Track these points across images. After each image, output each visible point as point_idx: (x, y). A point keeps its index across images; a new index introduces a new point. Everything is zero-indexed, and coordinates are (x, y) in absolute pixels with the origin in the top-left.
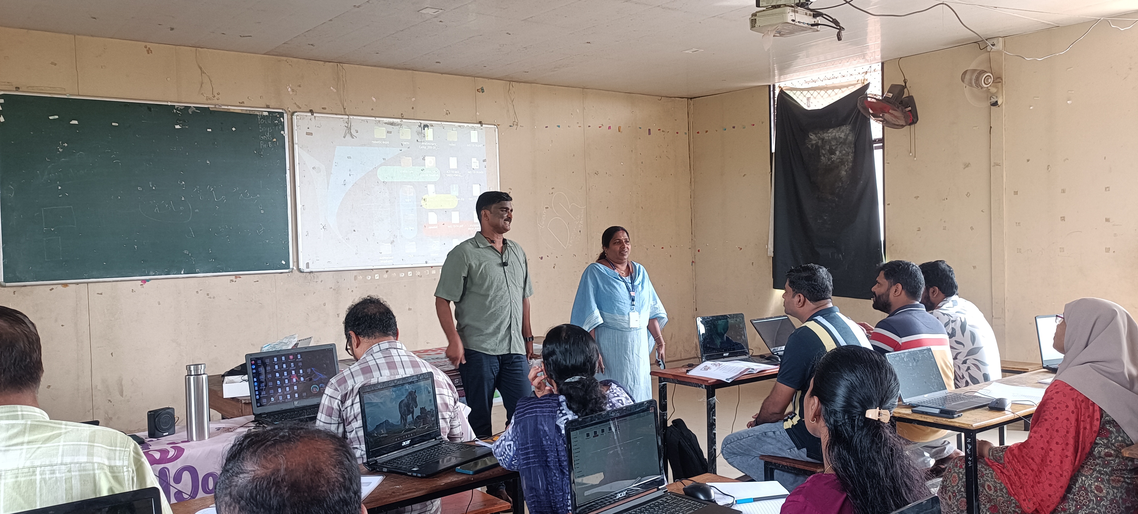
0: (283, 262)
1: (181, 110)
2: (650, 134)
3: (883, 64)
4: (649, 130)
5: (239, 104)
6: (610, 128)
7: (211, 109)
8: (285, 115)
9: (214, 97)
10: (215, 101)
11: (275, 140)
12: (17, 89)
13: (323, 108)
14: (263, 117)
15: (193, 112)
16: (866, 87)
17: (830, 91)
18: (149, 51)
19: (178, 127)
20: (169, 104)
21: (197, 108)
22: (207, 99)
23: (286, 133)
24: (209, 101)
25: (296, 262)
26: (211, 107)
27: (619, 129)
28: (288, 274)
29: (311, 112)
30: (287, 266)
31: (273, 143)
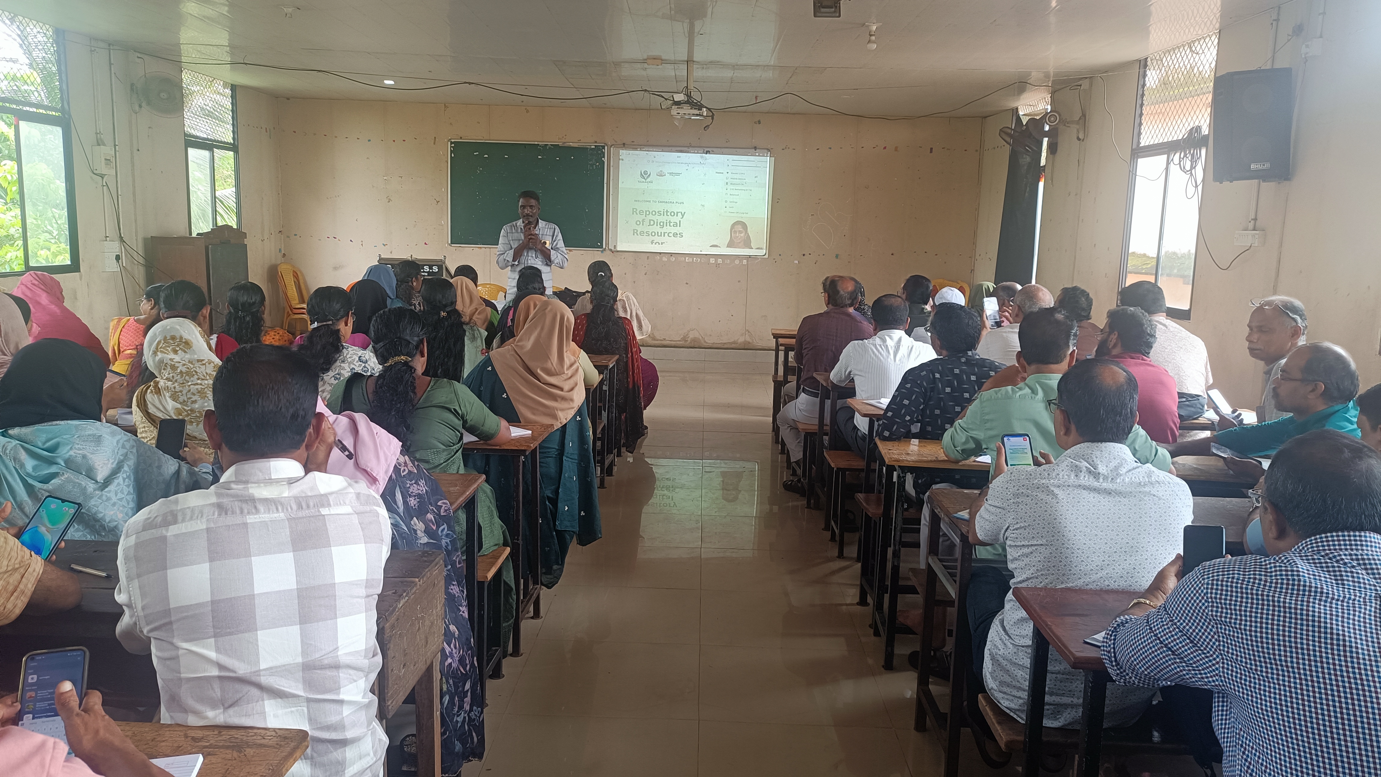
0: (599, 244)
1: (543, 147)
2: (931, 152)
4: (931, 149)
5: (577, 141)
6: (885, 148)
8: (606, 147)
9: (562, 137)
10: (564, 141)
11: (598, 164)
12: (461, 138)
13: (633, 142)
14: (591, 149)
15: (550, 148)
18: (527, 111)
19: (540, 157)
20: (536, 143)
21: (552, 145)
23: (605, 160)
24: (560, 140)
25: (607, 244)
26: (560, 144)
27: (896, 149)
28: (602, 252)
29: (624, 144)
30: (601, 247)
31: (596, 166)
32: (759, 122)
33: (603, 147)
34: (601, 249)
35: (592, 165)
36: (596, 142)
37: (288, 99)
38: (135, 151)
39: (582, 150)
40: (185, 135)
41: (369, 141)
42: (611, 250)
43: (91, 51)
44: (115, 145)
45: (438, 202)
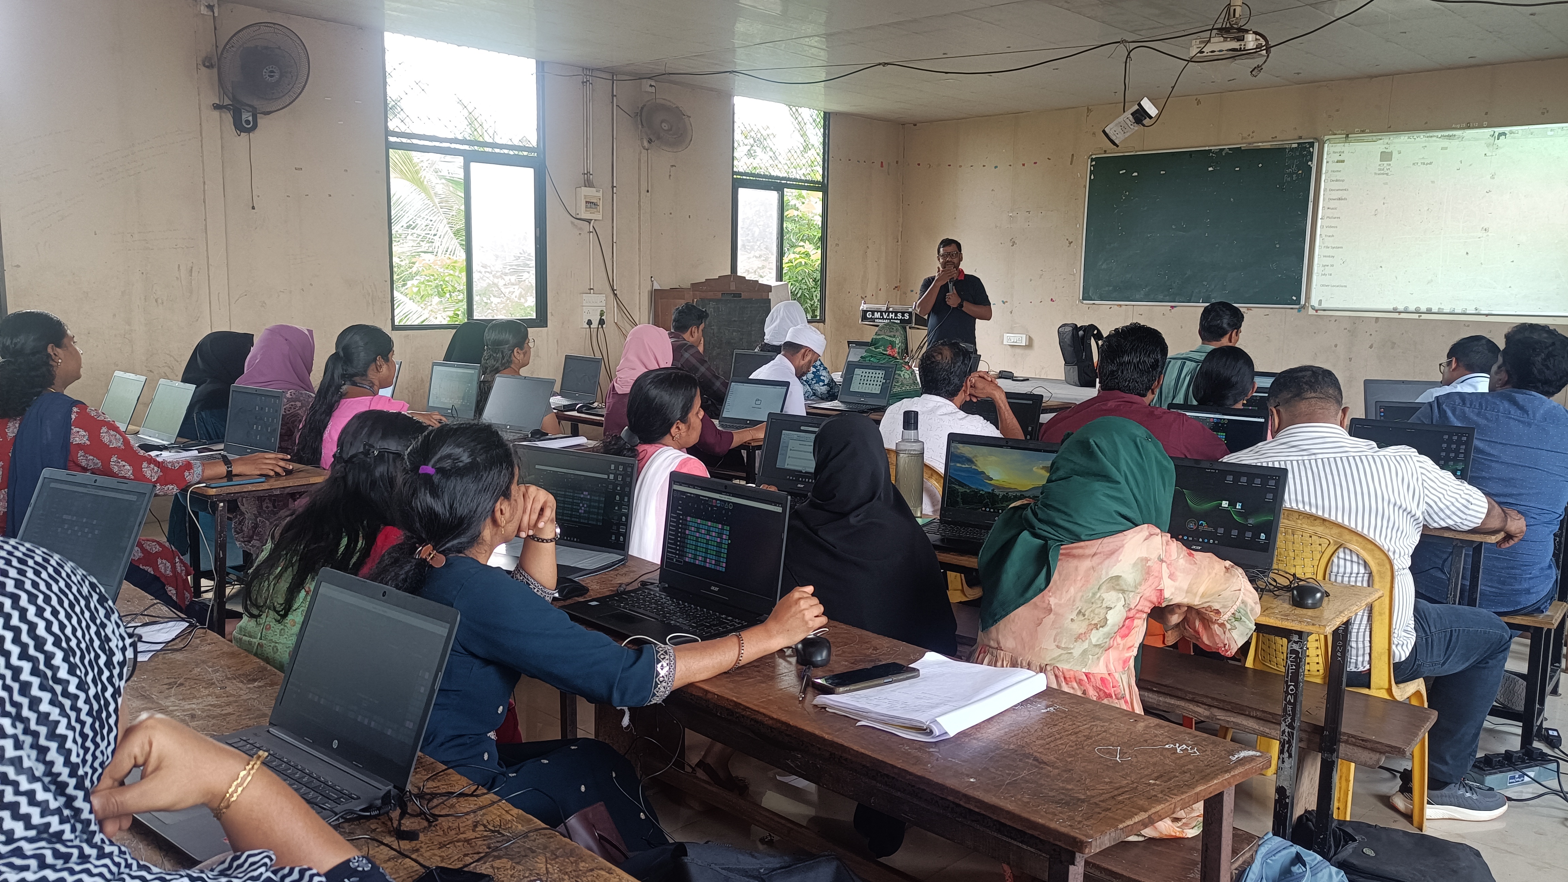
0: (1294, 298)
1: (1216, 153)
5: (1271, 139)
7: (1243, 148)
8: (1316, 145)
9: (1249, 135)
10: (1250, 140)
11: (1300, 172)
12: (1105, 152)
13: (1362, 131)
14: (1292, 149)
15: (1227, 154)
18: (1199, 103)
19: (1210, 169)
20: (1207, 148)
21: (1231, 149)
22: (1243, 138)
23: (1314, 165)
24: (1244, 141)
25: (1308, 298)
26: (1244, 146)
28: (1299, 310)
29: (1347, 136)
30: (1298, 302)
31: (1298, 175)
33: (1312, 145)
34: (1297, 306)
35: (1290, 175)
36: (1300, 138)
37: (915, 125)
38: (643, 192)
39: (1276, 154)
40: (734, 173)
41: (996, 167)
42: (1313, 308)
43: (583, 82)
44: (613, 187)
45: (1070, 243)
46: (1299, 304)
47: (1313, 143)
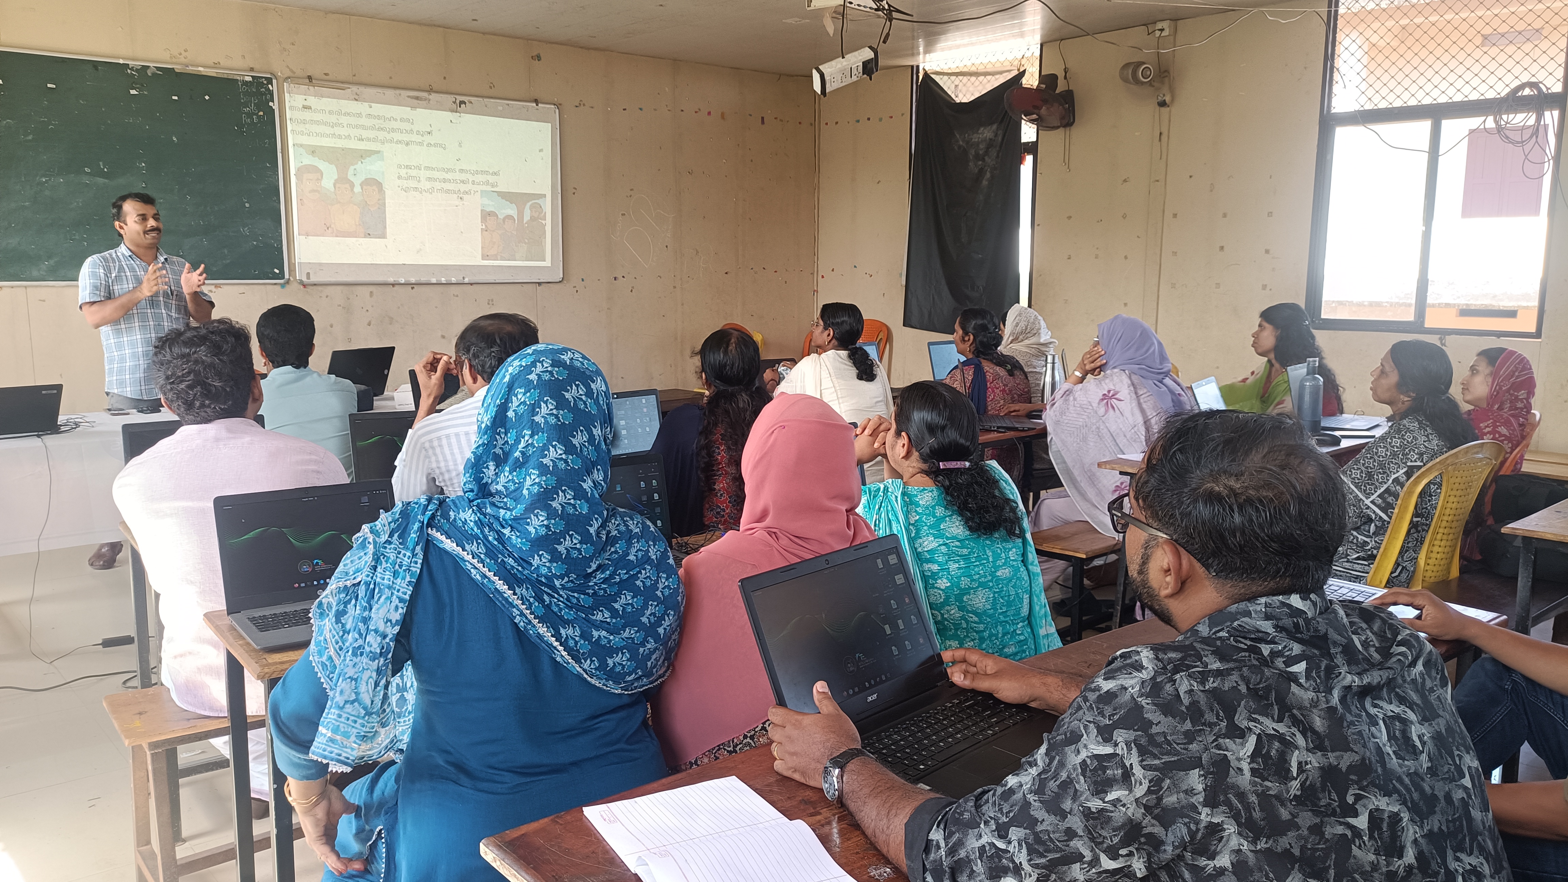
0: (277, 271)
1: (137, 71)
2: (763, 122)
3: (1042, 45)
4: (763, 118)
5: (214, 65)
6: (709, 113)
7: (177, 71)
8: (274, 81)
9: (180, 54)
10: (182, 60)
11: (261, 113)
13: (326, 74)
14: (246, 83)
15: (154, 74)
16: (1022, 74)
17: (981, 78)
19: (133, 92)
20: (121, 61)
21: (158, 68)
22: (172, 56)
23: (275, 108)
24: (174, 60)
25: (292, 270)
27: (723, 116)
28: (283, 286)
29: (310, 78)
30: (281, 276)
31: (259, 117)
32: (539, 58)
33: (270, 81)
34: (281, 281)
36: (252, 70)
39: (225, 84)
42: (301, 282)
46: (283, 278)
47: (271, 79)
